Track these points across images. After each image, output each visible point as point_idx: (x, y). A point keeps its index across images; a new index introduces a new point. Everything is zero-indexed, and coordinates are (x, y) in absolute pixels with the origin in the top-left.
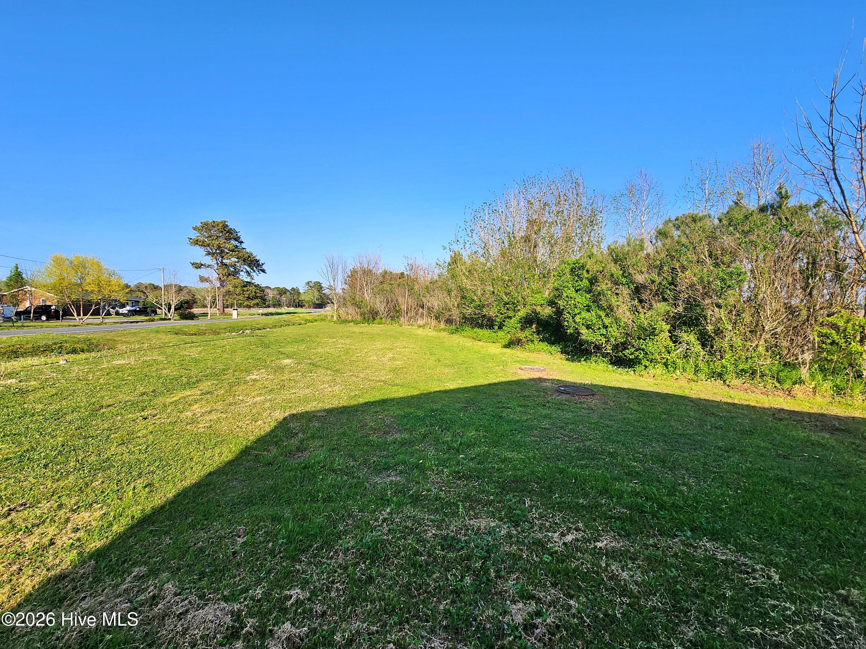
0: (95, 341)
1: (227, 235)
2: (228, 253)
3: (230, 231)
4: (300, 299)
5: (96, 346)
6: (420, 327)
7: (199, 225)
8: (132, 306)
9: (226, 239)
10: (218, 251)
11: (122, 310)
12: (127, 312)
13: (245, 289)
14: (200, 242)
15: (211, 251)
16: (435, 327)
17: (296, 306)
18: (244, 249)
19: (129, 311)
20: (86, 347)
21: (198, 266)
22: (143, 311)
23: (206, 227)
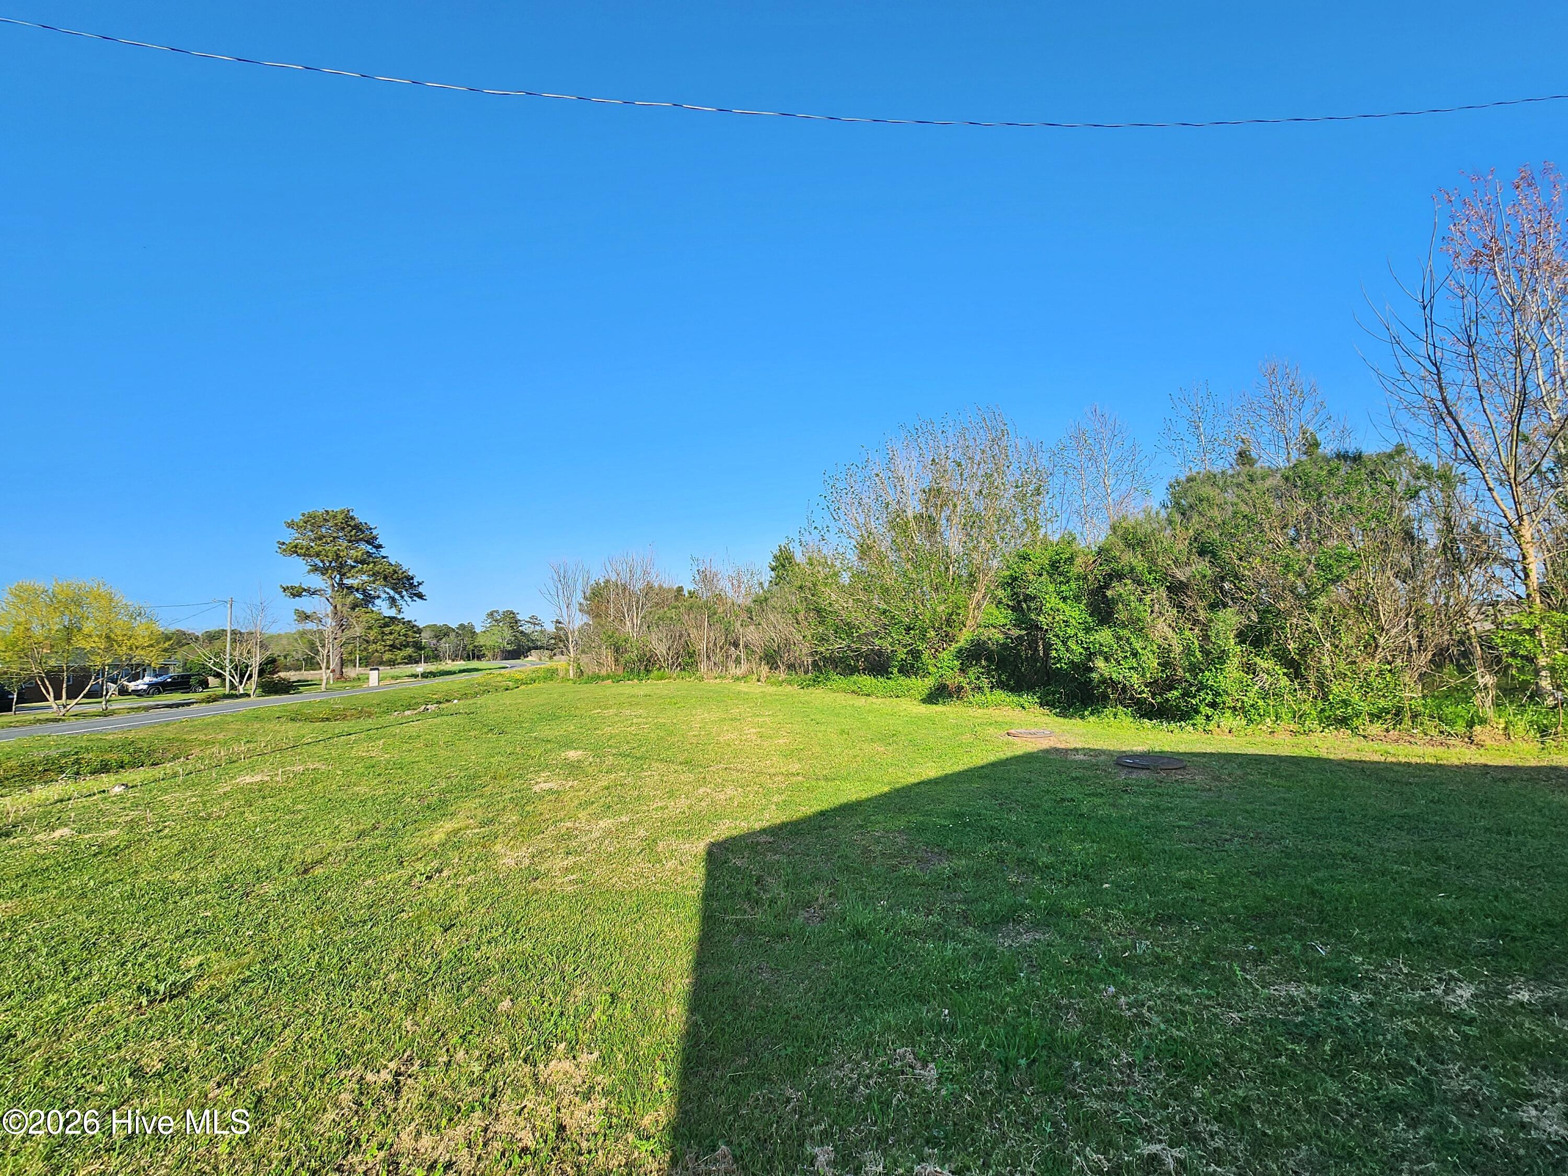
0: (145, 745)
1: (353, 533)
2: (354, 567)
3: (357, 527)
4: (476, 644)
5: (149, 755)
6: (738, 679)
7: (298, 518)
8: (156, 676)
9: (350, 541)
10: (333, 564)
11: (133, 683)
12: (145, 687)
13: (387, 630)
14: (302, 549)
15: (321, 565)
16: (767, 677)
17: (468, 656)
18: (384, 557)
19: (150, 685)
20: (127, 759)
21: (296, 593)
22: (182, 684)
23: (312, 521)
